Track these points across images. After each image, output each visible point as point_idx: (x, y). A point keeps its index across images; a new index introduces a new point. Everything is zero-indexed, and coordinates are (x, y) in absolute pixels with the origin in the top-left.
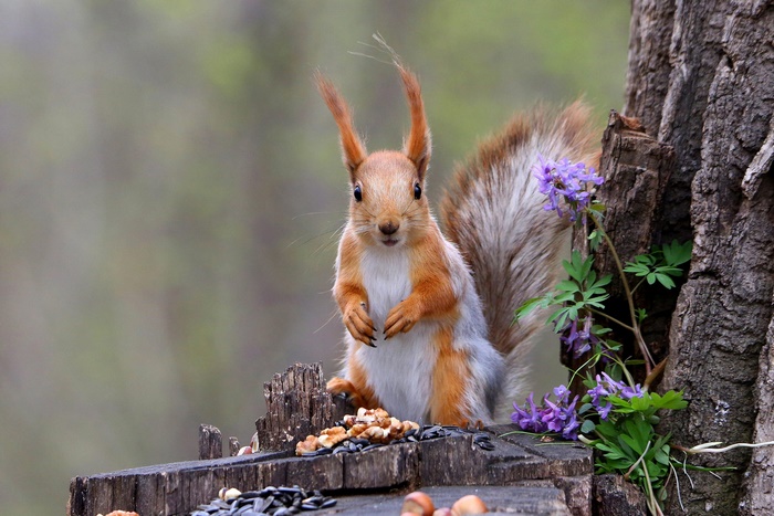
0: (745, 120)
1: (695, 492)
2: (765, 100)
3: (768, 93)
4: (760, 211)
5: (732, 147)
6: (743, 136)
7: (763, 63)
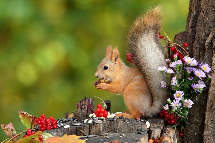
0: (207, 27)
1: (192, 130)
2: (212, 22)
3: (212, 20)
4: (210, 53)
5: (203, 35)
6: (206, 32)
7: (211, 11)
